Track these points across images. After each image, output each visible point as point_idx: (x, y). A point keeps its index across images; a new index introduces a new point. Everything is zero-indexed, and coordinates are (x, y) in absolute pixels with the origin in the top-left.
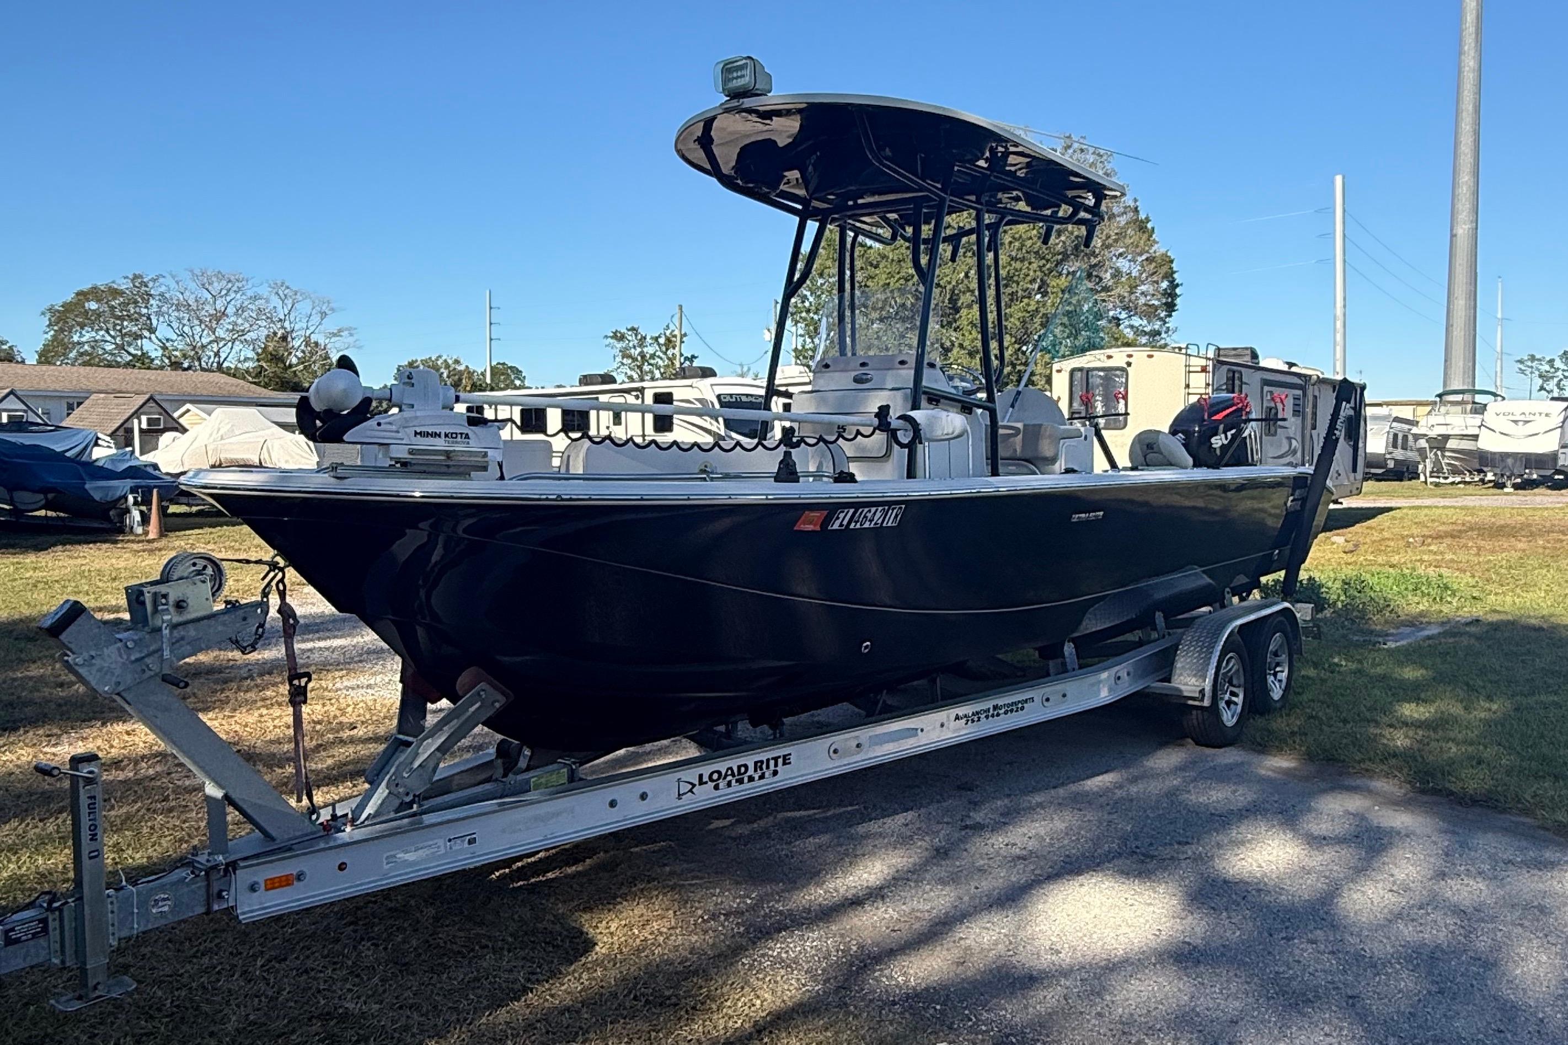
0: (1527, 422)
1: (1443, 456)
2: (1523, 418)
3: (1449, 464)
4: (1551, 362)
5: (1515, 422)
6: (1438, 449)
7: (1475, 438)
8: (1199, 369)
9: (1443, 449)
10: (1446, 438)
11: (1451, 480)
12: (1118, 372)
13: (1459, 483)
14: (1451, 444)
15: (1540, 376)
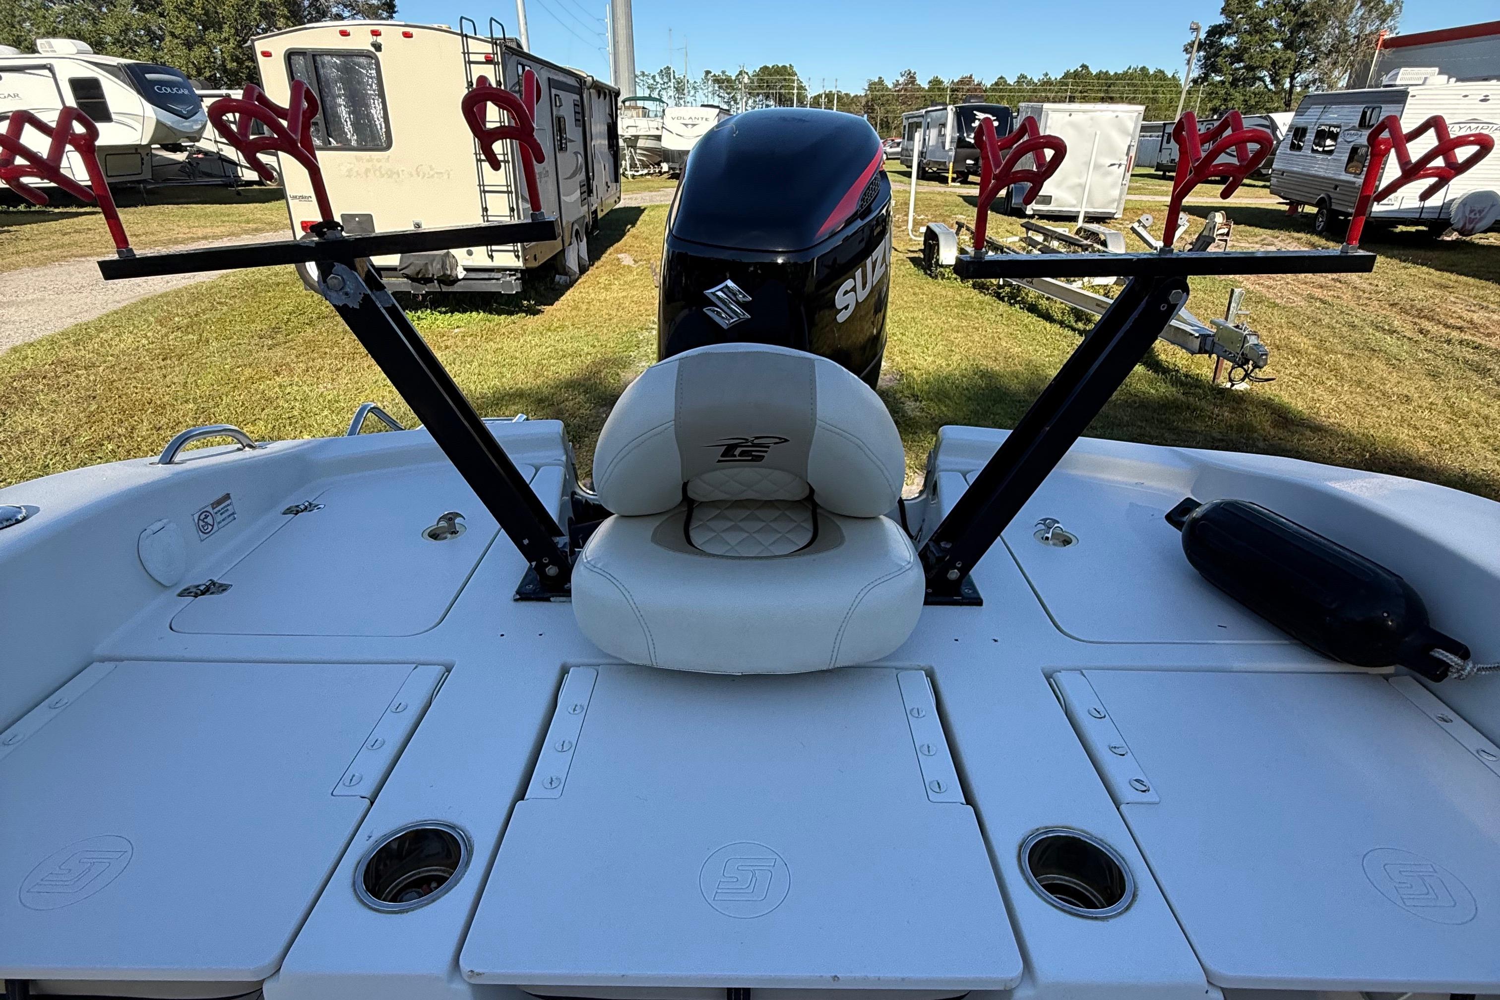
0: (694, 125)
1: (636, 153)
2: (690, 122)
3: (640, 160)
4: (654, 77)
5: (686, 125)
6: (632, 147)
7: (658, 138)
8: (482, 58)
9: (635, 147)
10: (637, 137)
11: (640, 173)
12: (362, 60)
13: (646, 174)
14: (641, 143)
15: (649, 88)
